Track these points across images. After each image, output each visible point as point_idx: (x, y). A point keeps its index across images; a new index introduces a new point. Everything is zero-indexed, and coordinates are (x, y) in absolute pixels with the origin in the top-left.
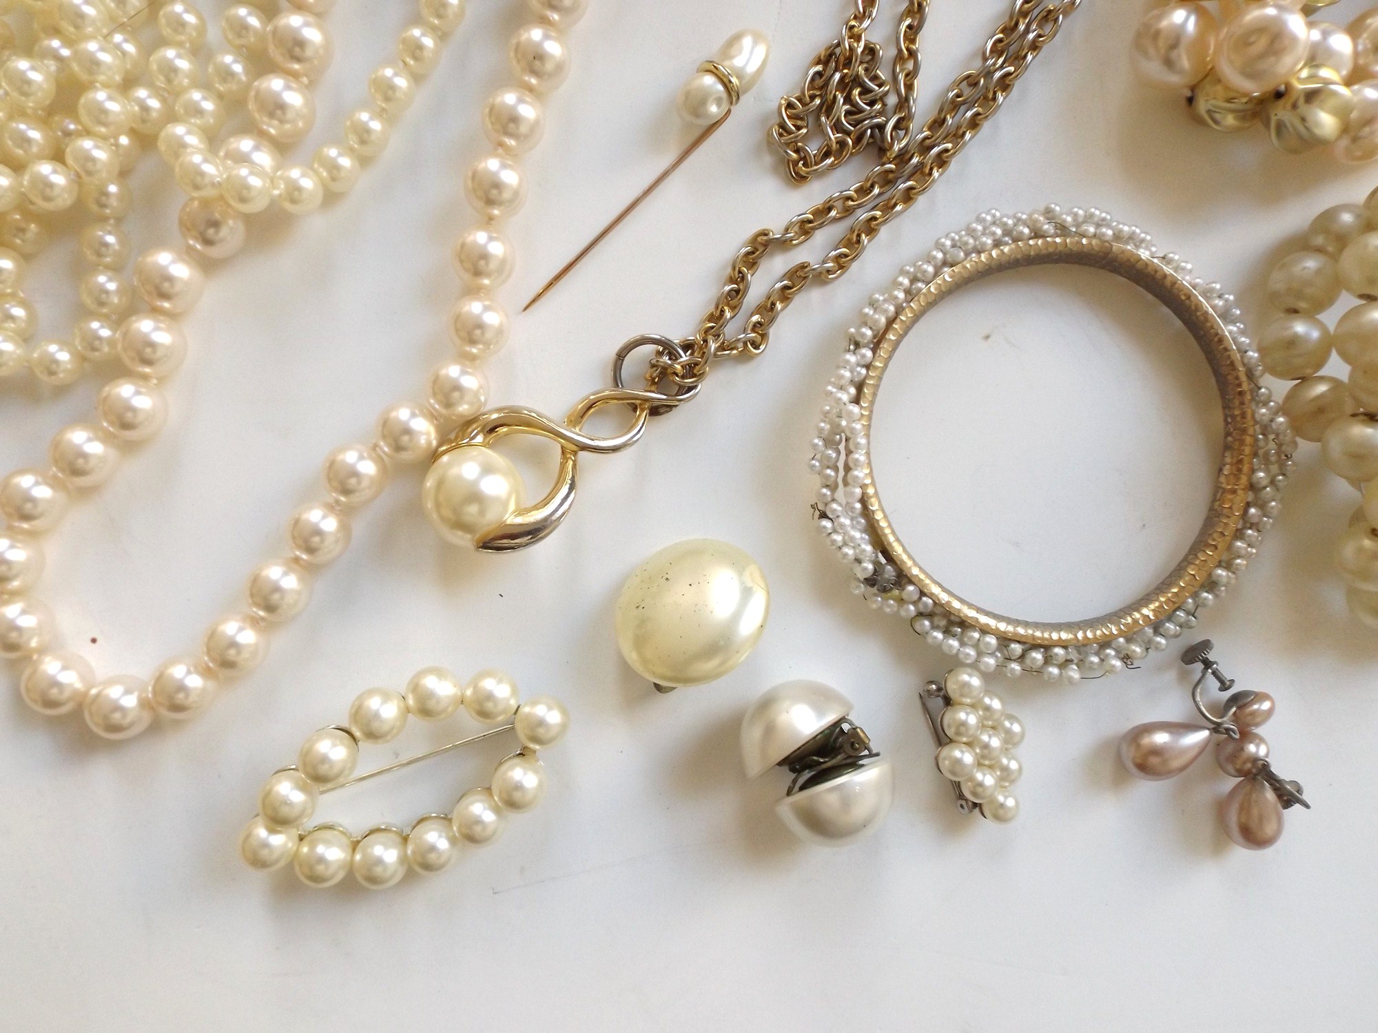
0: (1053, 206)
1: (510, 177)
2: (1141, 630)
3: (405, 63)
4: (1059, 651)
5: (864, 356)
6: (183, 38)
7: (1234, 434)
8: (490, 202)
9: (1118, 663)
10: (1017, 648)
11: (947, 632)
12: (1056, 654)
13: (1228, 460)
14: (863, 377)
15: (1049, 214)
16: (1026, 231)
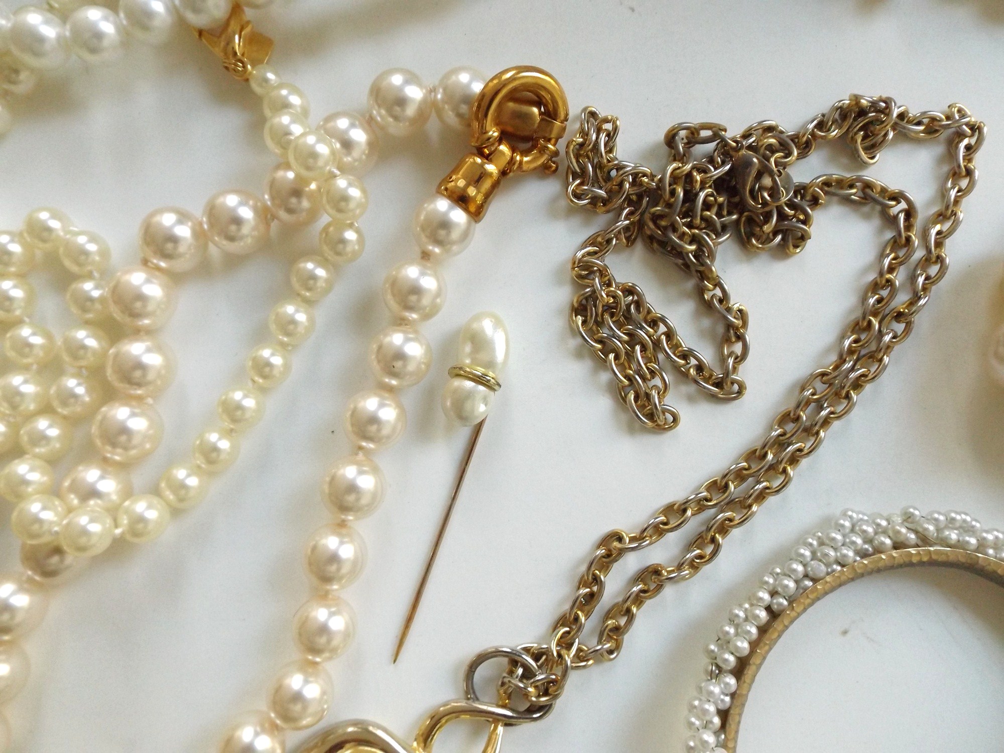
0: (912, 510)
1: (366, 482)
3: (254, 381)
5: (727, 684)
6: (29, 360)
8: (344, 508)
14: (728, 705)
15: (908, 518)
16: (888, 542)
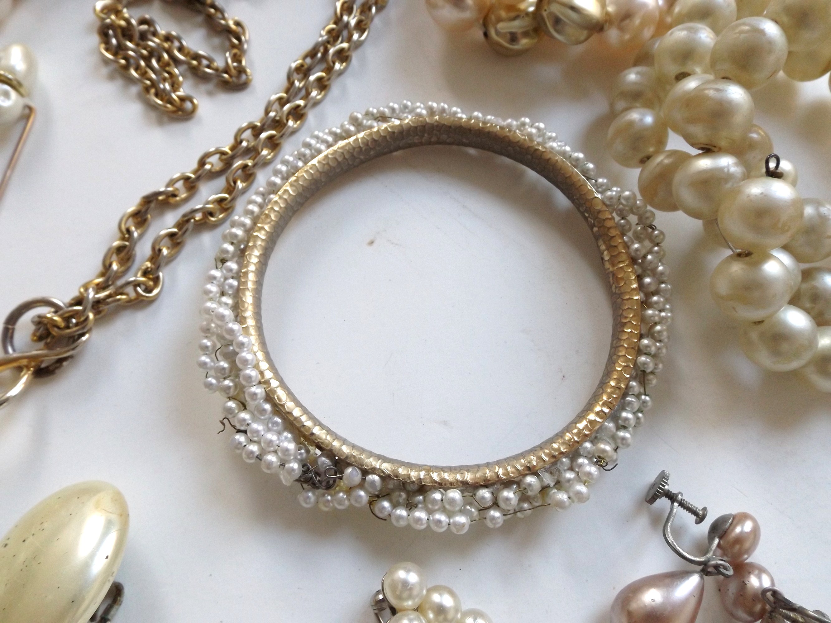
2: (602, 428)
4: (530, 479)
5: (230, 269)
7: (596, 224)
9: (593, 470)
10: (486, 494)
11: (410, 506)
12: (530, 485)
13: (603, 247)
14: (235, 287)
